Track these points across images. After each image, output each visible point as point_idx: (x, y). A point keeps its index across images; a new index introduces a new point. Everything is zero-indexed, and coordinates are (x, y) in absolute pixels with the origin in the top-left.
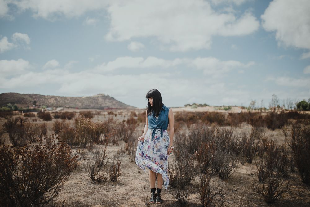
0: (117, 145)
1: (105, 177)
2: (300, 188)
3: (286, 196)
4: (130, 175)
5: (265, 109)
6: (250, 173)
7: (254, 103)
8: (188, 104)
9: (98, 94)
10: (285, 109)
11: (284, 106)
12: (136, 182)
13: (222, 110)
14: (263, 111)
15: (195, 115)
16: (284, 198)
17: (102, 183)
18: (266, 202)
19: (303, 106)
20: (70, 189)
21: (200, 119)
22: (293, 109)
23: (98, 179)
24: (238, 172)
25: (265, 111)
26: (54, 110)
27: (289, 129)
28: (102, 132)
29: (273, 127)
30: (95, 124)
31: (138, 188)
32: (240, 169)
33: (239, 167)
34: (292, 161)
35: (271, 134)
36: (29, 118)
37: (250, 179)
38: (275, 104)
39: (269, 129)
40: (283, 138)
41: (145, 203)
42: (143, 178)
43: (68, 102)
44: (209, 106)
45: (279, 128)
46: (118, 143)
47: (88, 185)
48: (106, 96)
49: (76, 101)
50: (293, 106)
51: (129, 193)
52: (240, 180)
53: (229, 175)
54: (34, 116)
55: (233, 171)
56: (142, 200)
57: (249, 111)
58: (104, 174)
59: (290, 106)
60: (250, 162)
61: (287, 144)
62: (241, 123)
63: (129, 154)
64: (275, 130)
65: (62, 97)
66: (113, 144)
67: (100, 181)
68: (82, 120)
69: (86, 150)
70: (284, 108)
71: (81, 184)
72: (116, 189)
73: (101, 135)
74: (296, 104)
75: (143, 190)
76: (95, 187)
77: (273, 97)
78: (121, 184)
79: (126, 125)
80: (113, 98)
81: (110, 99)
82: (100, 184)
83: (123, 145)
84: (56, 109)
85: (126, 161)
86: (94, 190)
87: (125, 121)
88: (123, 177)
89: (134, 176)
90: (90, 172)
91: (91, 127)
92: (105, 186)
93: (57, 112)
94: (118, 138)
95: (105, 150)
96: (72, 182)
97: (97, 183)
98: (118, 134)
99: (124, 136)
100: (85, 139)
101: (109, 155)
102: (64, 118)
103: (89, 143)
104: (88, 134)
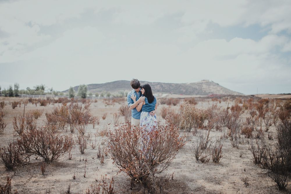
1: (208, 157)
4: (232, 158)
9: (202, 81)
12: (237, 165)
17: (205, 163)
23: (201, 159)
26: (160, 96)
28: (205, 118)
30: (199, 110)
31: (239, 170)
43: (173, 88)
48: (210, 82)
49: (180, 87)
51: (230, 174)
67: (203, 161)
68: (188, 106)
69: (191, 134)
71: (187, 162)
72: (218, 169)
76: (198, 165)
78: (223, 165)
79: (230, 111)
80: (218, 84)
81: (214, 85)
82: (203, 164)
83: (226, 131)
84: (162, 95)
85: (229, 146)
86: (198, 168)
87: (229, 108)
88: (224, 160)
89: (236, 159)
90: (195, 153)
91: (196, 113)
92: (208, 165)
93: (163, 98)
94: (221, 124)
95: (209, 134)
96: (179, 160)
97: (201, 162)
98: (221, 121)
99: (227, 123)
100: (190, 124)
101: (212, 139)
102: (169, 104)
103: (193, 128)
104: (193, 119)
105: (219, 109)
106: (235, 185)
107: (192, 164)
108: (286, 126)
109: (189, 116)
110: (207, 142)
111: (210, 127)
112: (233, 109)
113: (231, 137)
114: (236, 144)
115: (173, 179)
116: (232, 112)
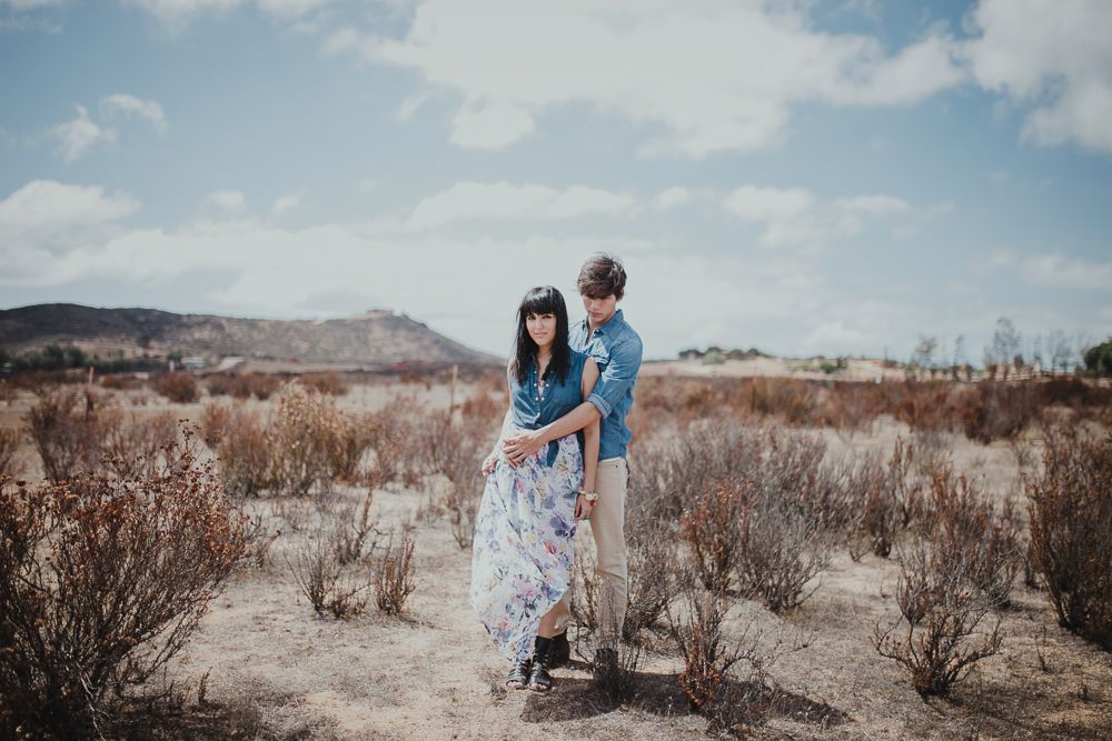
0: (417, 490)
1: (362, 595)
2: (1045, 643)
3: (993, 671)
4: (451, 593)
5: (969, 369)
6: (877, 593)
7: (928, 348)
8: (692, 348)
9: (369, 312)
10: (1042, 372)
11: (1038, 358)
12: (466, 616)
13: (812, 370)
14: (962, 375)
15: (709, 387)
16: (986, 679)
17: (348, 620)
18: (919, 689)
19: (1107, 362)
20: (235, 636)
21: (726, 400)
22: (1071, 370)
23: (334, 603)
24: (836, 586)
25: (969, 377)
26: (211, 365)
28: (366, 443)
29: (986, 430)
30: (341, 413)
32: (845, 577)
33: (843, 571)
34: (1031, 552)
35: (974, 457)
36: (119, 394)
37: (874, 613)
38: (1005, 354)
39: (972, 442)
40: (1014, 471)
41: (489, 688)
43: (262, 337)
44: (766, 356)
45: (1009, 434)
46: (422, 483)
47: (300, 625)
48: (398, 317)
49: (291, 333)
50: (1071, 360)
51: (439, 654)
52: (839, 615)
53: (800, 597)
54: (138, 385)
55: (813, 583)
56: (481, 679)
57: (910, 375)
58: (359, 587)
59: (1059, 360)
60: (883, 551)
61: (1023, 491)
62: (873, 419)
63: (457, 522)
64: (993, 444)
65: (240, 321)
66: (407, 487)
67: (340, 611)
68: (297, 400)
69: (307, 506)
70: (1037, 368)
71: (275, 620)
72: (395, 638)
73: (365, 456)
74: (1082, 352)
76: (321, 630)
77: (1001, 328)
78: (414, 622)
79: (458, 418)
80: (424, 325)
81: (411, 330)
82: (339, 622)
83: (442, 485)
84: (219, 363)
85: (444, 543)
86: (316, 642)
87: (458, 407)
88: (421, 600)
90: (309, 580)
91: (328, 425)
92: (358, 627)
93: (222, 374)
94: (425, 465)
95: (368, 504)
96: (243, 612)
97: (332, 616)
98: (425, 452)
99: (446, 458)
100: (307, 466)
101: (380, 521)
102: (243, 393)
103: (318, 481)
104: (317, 448)
105: (419, 411)
107: (297, 627)
108: (639, 466)
109: (301, 438)
110: (362, 535)
111: (384, 476)
112: (468, 409)
113: (455, 509)
114: (470, 538)
115: (205, 701)
116: (464, 419)
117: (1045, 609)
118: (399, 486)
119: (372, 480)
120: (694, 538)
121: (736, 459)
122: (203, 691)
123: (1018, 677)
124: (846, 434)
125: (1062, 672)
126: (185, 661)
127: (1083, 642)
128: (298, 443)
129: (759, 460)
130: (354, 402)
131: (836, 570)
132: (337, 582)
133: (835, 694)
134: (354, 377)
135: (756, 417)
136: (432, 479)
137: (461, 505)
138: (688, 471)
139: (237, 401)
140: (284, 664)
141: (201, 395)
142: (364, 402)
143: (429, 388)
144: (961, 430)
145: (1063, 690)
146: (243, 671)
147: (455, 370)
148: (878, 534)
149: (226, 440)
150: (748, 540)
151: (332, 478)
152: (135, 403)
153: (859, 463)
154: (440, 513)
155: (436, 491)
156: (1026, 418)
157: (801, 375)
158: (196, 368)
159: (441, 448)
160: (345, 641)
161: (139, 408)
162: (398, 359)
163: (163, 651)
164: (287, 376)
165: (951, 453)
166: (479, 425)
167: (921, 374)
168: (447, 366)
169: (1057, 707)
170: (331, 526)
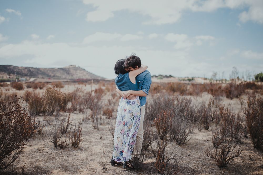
0: (83, 113)
1: (68, 142)
2: (251, 153)
3: (238, 161)
4: (92, 141)
5: (226, 80)
6: (206, 140)
7: (215, 75)
8: (154, 75)
9: (70, 66)
10: (244, 81)
11: (243, 77)
12: (96, 148)
13: (186, 80)
14: (224, 82)
15: (159, 85)
16: (236, 163)
17: (64, 149)
18: (218, 166)
19: (260, 78)
20: (33, 154)
21: (164, 88)
22: (251, 80)
23: (60, 145)
24: (195, 138)
25: (226, 82)
26: (27, 80)
27: (245, 99)
28: (69, 101)
29: (231, 96)
30: (62, 92)
31: (98, 153)
32: (197, 135)
33: (196, 134)
34: (246, 128)
35: (229, 103)
36: (2, 88)
37: (205, 145)
38: (235, 76)
39: (228, 99)
40: (240, 107)
41: (102, 168)
42: (103, 144)
44: (173, 77)
45: (237, 97)
46: (84, 111)
47: (51, 151)
48: (77, 67)
49: (49, 71)
50: (251, 78)
51: (89, 158)
52: (196, 146)
53: (186, 141)
54: (7, 85)
55: (189, 137)
56: (100, 165)
57: (211, 82)
58: (66, 140)
59: (248, 78)
60: (207, 128)
61: (242, 112)
62: (202, 93)
63: (93, 122)
64: (233, 99)
65: (35, 68)
66: (80, 112)
67: (62, 147)
68: (50, 89)
69: (53, 118)
71: (44, 149)
72: (77, 154)
73: (68, 104)
74: (254, 76)
75: (103, 155)
76: (56, 152)
77: (234, 70)
78: (82, 149)
79: (93, 94)
80: (84, 69)
81: (80, 70)
82: (61, 150)
83: (89, 112)
84: (29, 79)
85: (90, 127)
86: (55, 156)
87: (93, 91)
88: (84, 143)
89: (96, 142)
90: (53, 138)
91: (58, 96)
92: (66, 151)
93: (30, 82)
94: (84, 106)
95: (69, 117)
96: (35, 147)
97: (59, 148)
98: (84, 103)
99: (90, 104)
100: (53, 107)
101: (73, 122)
102: (36, 88)
103: (56, 111)
104: (55, 102)
105: (83, 92)
106: (93, 171)
109: (51, 99)
110: (68, 126)
111: (73, 110)
112: (96, 91)
113: (93, 118)
114: (97, 126)
115: (24, 173)
116: (95, 94)
117: (250, 143)
118: (78, 112)
119: (70, 111)
120: (158, 125)
121: (168, 104)
122: (23, 170)
123: (244, 162)
124: (195, 97)
125: (255, 161)
126: (18, 161)
127: (260, 152)
128: (50, 101)
129: (174, 104)
130: (65, 90)
131: (194, 133)
132: (61, 139)
133: (196, 168)
134: (65, 83)
135: (172, 93)
136: (86, 110)
137: (94, 117)
138: (155, 107)
139: (34, 90)
140: (46, 162)
141: (24, 88)
142: (68, 89)
143: (85, 86)
144: (225, 96)
145: (256, 165)
146: (35, 164)
147: (92, 81)
148: (205, 124)
149: (31, 100)
150: (172, 126)
151: (60, 110)
152: (6, 90)
153: (200, 105)
154: (89, 119)
155: (87, 113)
156: (241, 93)
157: (182, 82)
158: (23, 81)
159: (89, 102)
160: (63, 155)
161: (8, 92)
162: (77, 78)
163: (11, 160)
164: (48, 83)
165: (223, 102)
166: (98, 95)
167: (214, 81)
168: (90, 80)
169: (255, 170)
170: (59, 123)
